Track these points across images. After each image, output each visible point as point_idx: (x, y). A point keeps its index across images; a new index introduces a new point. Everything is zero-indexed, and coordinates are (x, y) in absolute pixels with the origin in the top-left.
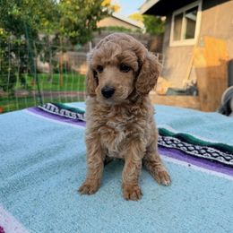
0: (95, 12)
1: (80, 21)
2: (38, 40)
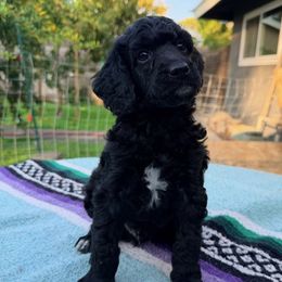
0: (128, 15)
1: (105, 26)
2: (44, 55)
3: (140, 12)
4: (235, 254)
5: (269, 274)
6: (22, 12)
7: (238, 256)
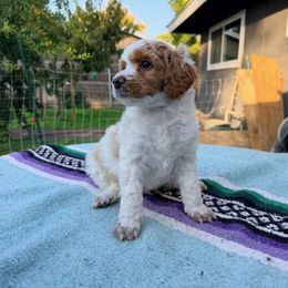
0: (113, 31)
3: (123, 29)
4: (216, 205)
5: (244, 217)
6: (23, 30)
7: (218, 207)
